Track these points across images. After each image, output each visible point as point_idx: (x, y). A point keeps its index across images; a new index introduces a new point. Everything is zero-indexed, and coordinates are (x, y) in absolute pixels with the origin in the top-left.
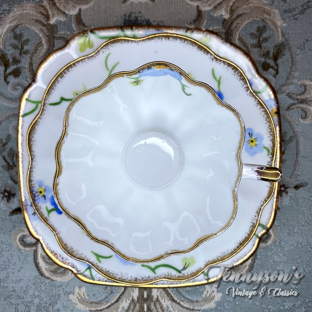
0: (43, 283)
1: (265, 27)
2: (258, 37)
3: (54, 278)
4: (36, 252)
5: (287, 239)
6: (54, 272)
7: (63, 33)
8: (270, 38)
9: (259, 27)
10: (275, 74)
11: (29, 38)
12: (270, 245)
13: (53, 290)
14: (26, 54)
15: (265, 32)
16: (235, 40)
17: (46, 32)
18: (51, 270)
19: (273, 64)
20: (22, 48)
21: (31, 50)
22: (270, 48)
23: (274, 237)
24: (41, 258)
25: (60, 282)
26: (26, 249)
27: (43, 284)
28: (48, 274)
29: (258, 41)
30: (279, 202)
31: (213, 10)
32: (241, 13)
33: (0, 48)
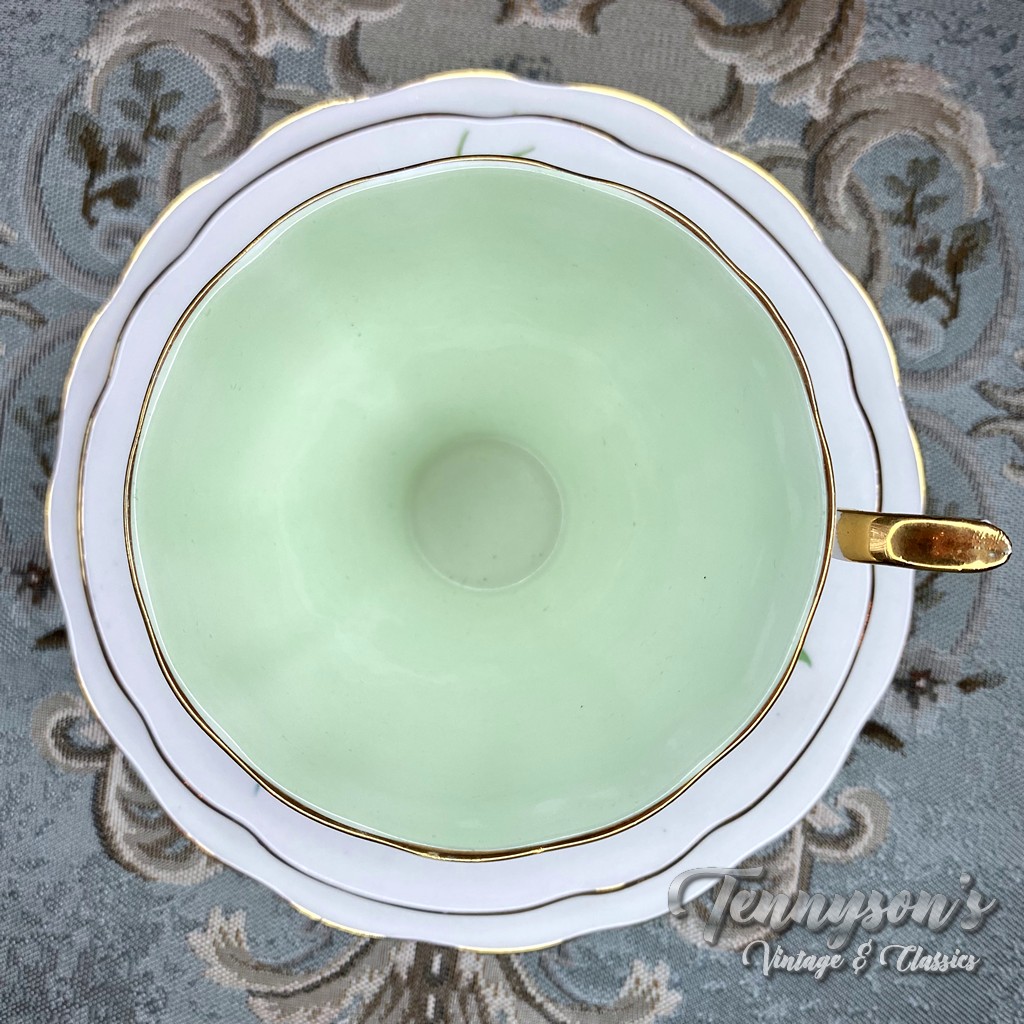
0: (110, 881)
1: (934, 161)
2: (909, 193)
3: (150, 870)
4: (101, 777)
5: (914, 844)
6: (152, 851)
7: (291, 88)
8: (945, 198)
9: (916, 161)
10: (946, 315)
11: (182, 90)
12: (856, 857)
13: (141, 907)
14: (165, 138)
15: (934, 177)
16: (836, 191)
17: (237, 76)
18: (142, 841)
19: (945, 284)
20: (155, 117)
21: (180, 129)
22: (943, 231)
23: (875, 833)
24: (117, 798)
25: (167, 887)
26: (73, 765)
27: (112, 884)
28: (132, 855)
29: (907, 204)
30: (905, 724)
31: (779, 85)
32: (865, 107)
33: (84, 108)
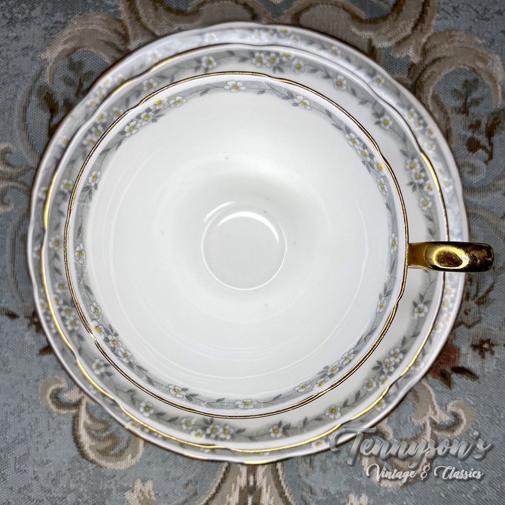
1: (476, 81)
2: (464, 98)
3: (103, 462)
4: (76, 418)
6: (104, 453)
8: (483, 99)
9: (466, 81)
10: (487, 158)
11: (94, 70)
12: (458, 436)
13: (100, 481)
15: (476, 89)
16: (427, 98)
18: (98, 448)
19: (485, 143)
20: (81, 85)
22: (483, 116)
23: (467, 423)
24: (84, 427)
25: (112, 471)
26: (62, 412)
27: (85, 470)
28: (94, 455)
29: (463, 103)
30: (478, 367)
31: (394, 47)
32: (438, 55)
33: (46, 83)
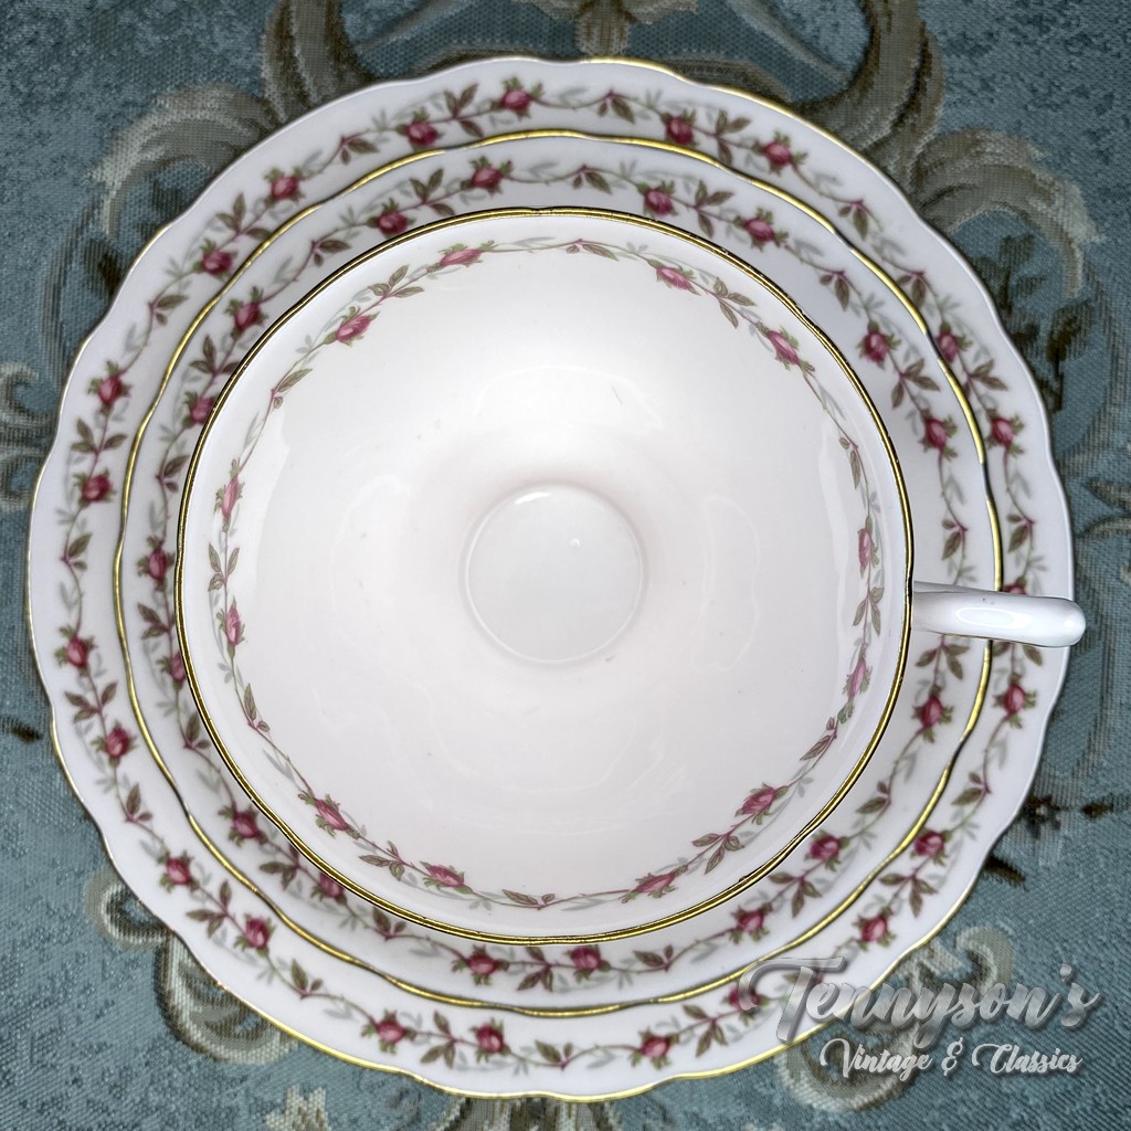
0: (178, 1064)
1: (1029, 238)
2: (1003, 276)
3: (221, 1050)
4: (162, 955)
6: (222, 1030)
8: (1043, 279)
9: (1008, 239)
10: (1050, 407)
13: (213, 1090)
15: (1029, 256)
18: (210, 1020)
19: (1046, 371)
22: (1043, 316)
23: (999, 975)
24: (180, 975)
25: (239, 1068)
26: (131, 941)
27: (180, 1066)
28: (199, 1035)
29: (1001, 287)
30: (1026, 856)
32: (950, 182)
33: (102, 234)
